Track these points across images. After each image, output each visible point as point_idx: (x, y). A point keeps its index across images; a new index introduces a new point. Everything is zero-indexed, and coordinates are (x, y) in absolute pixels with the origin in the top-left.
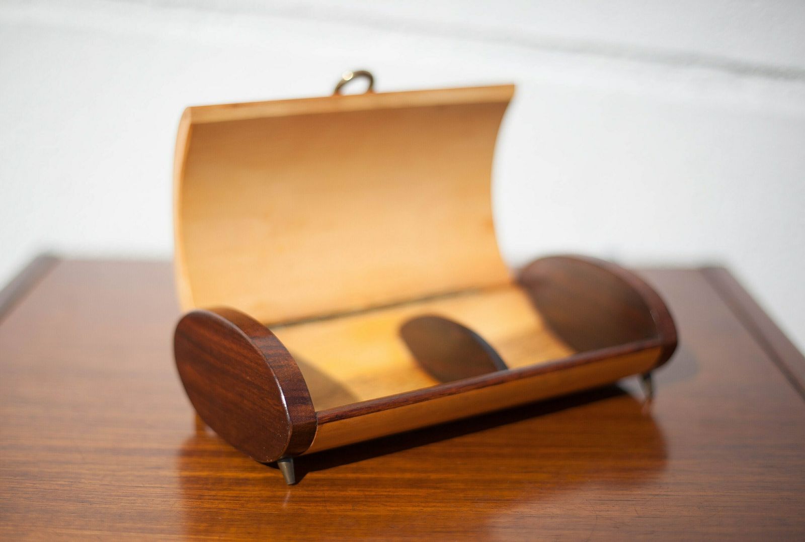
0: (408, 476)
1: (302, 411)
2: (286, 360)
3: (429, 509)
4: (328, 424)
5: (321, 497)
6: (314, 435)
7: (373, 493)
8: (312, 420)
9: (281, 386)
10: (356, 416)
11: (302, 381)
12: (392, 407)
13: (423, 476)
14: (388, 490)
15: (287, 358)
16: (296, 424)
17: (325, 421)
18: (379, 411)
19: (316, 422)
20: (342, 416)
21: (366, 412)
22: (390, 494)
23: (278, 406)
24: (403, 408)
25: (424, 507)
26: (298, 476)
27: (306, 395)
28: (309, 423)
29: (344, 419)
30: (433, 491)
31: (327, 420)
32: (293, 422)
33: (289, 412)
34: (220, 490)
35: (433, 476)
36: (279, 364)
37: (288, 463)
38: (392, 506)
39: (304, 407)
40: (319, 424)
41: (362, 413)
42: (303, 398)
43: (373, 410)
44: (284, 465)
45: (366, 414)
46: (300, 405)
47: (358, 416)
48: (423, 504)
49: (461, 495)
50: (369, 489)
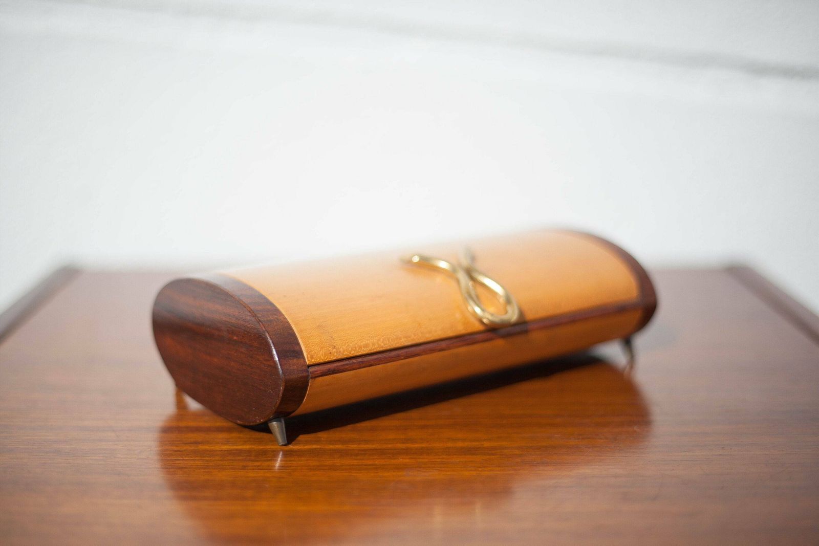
0: (460, 444)
1: (293, 363)
2: (275, 315)
3: (487, 473)
4: (321, 379)
5: (372, 465)
6: (307, 391)
7: (426, 460)
8: (304, 374)
9: (271, 339)
10: (348, 371)
11: (293, 335)
12: (384, 362)
13: (475, 444)
14: (441, 457)
15: (275, 313)
16: (288, 377)
17: (318, 375)
18: (371, 365)
19: (309, 375)
20: (334, 370)
21: (357, 367)
22: (444, 460)
23: (268, 360)
24: (395, 363)
25: (481, 471)
26: (291, 437)
27: (297, 348)
28: (301, 377)
29: (336, 373)
30: (488, 457)
31: (320, 374)
32: (285, 375)
33: (281, 366)
34: (265, 461)
35: (486, 444)
36: (269, 319)
37: (279, 423)
38: (448, 471)
39: (295, 360)
40: (311, 378)
41: (354, 367)
42: (294, 351)
43: (364, 365)
44: (275, 425)
45: (359, 368)
46: (291, 358)
47: (350, 370)
48: (480, 469)
49: (519, 460)
50: (421, 457)
